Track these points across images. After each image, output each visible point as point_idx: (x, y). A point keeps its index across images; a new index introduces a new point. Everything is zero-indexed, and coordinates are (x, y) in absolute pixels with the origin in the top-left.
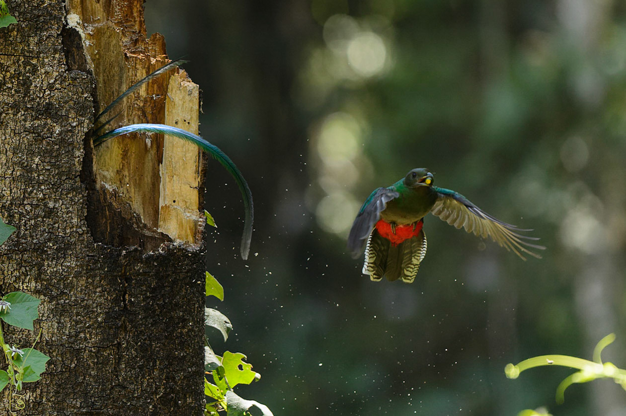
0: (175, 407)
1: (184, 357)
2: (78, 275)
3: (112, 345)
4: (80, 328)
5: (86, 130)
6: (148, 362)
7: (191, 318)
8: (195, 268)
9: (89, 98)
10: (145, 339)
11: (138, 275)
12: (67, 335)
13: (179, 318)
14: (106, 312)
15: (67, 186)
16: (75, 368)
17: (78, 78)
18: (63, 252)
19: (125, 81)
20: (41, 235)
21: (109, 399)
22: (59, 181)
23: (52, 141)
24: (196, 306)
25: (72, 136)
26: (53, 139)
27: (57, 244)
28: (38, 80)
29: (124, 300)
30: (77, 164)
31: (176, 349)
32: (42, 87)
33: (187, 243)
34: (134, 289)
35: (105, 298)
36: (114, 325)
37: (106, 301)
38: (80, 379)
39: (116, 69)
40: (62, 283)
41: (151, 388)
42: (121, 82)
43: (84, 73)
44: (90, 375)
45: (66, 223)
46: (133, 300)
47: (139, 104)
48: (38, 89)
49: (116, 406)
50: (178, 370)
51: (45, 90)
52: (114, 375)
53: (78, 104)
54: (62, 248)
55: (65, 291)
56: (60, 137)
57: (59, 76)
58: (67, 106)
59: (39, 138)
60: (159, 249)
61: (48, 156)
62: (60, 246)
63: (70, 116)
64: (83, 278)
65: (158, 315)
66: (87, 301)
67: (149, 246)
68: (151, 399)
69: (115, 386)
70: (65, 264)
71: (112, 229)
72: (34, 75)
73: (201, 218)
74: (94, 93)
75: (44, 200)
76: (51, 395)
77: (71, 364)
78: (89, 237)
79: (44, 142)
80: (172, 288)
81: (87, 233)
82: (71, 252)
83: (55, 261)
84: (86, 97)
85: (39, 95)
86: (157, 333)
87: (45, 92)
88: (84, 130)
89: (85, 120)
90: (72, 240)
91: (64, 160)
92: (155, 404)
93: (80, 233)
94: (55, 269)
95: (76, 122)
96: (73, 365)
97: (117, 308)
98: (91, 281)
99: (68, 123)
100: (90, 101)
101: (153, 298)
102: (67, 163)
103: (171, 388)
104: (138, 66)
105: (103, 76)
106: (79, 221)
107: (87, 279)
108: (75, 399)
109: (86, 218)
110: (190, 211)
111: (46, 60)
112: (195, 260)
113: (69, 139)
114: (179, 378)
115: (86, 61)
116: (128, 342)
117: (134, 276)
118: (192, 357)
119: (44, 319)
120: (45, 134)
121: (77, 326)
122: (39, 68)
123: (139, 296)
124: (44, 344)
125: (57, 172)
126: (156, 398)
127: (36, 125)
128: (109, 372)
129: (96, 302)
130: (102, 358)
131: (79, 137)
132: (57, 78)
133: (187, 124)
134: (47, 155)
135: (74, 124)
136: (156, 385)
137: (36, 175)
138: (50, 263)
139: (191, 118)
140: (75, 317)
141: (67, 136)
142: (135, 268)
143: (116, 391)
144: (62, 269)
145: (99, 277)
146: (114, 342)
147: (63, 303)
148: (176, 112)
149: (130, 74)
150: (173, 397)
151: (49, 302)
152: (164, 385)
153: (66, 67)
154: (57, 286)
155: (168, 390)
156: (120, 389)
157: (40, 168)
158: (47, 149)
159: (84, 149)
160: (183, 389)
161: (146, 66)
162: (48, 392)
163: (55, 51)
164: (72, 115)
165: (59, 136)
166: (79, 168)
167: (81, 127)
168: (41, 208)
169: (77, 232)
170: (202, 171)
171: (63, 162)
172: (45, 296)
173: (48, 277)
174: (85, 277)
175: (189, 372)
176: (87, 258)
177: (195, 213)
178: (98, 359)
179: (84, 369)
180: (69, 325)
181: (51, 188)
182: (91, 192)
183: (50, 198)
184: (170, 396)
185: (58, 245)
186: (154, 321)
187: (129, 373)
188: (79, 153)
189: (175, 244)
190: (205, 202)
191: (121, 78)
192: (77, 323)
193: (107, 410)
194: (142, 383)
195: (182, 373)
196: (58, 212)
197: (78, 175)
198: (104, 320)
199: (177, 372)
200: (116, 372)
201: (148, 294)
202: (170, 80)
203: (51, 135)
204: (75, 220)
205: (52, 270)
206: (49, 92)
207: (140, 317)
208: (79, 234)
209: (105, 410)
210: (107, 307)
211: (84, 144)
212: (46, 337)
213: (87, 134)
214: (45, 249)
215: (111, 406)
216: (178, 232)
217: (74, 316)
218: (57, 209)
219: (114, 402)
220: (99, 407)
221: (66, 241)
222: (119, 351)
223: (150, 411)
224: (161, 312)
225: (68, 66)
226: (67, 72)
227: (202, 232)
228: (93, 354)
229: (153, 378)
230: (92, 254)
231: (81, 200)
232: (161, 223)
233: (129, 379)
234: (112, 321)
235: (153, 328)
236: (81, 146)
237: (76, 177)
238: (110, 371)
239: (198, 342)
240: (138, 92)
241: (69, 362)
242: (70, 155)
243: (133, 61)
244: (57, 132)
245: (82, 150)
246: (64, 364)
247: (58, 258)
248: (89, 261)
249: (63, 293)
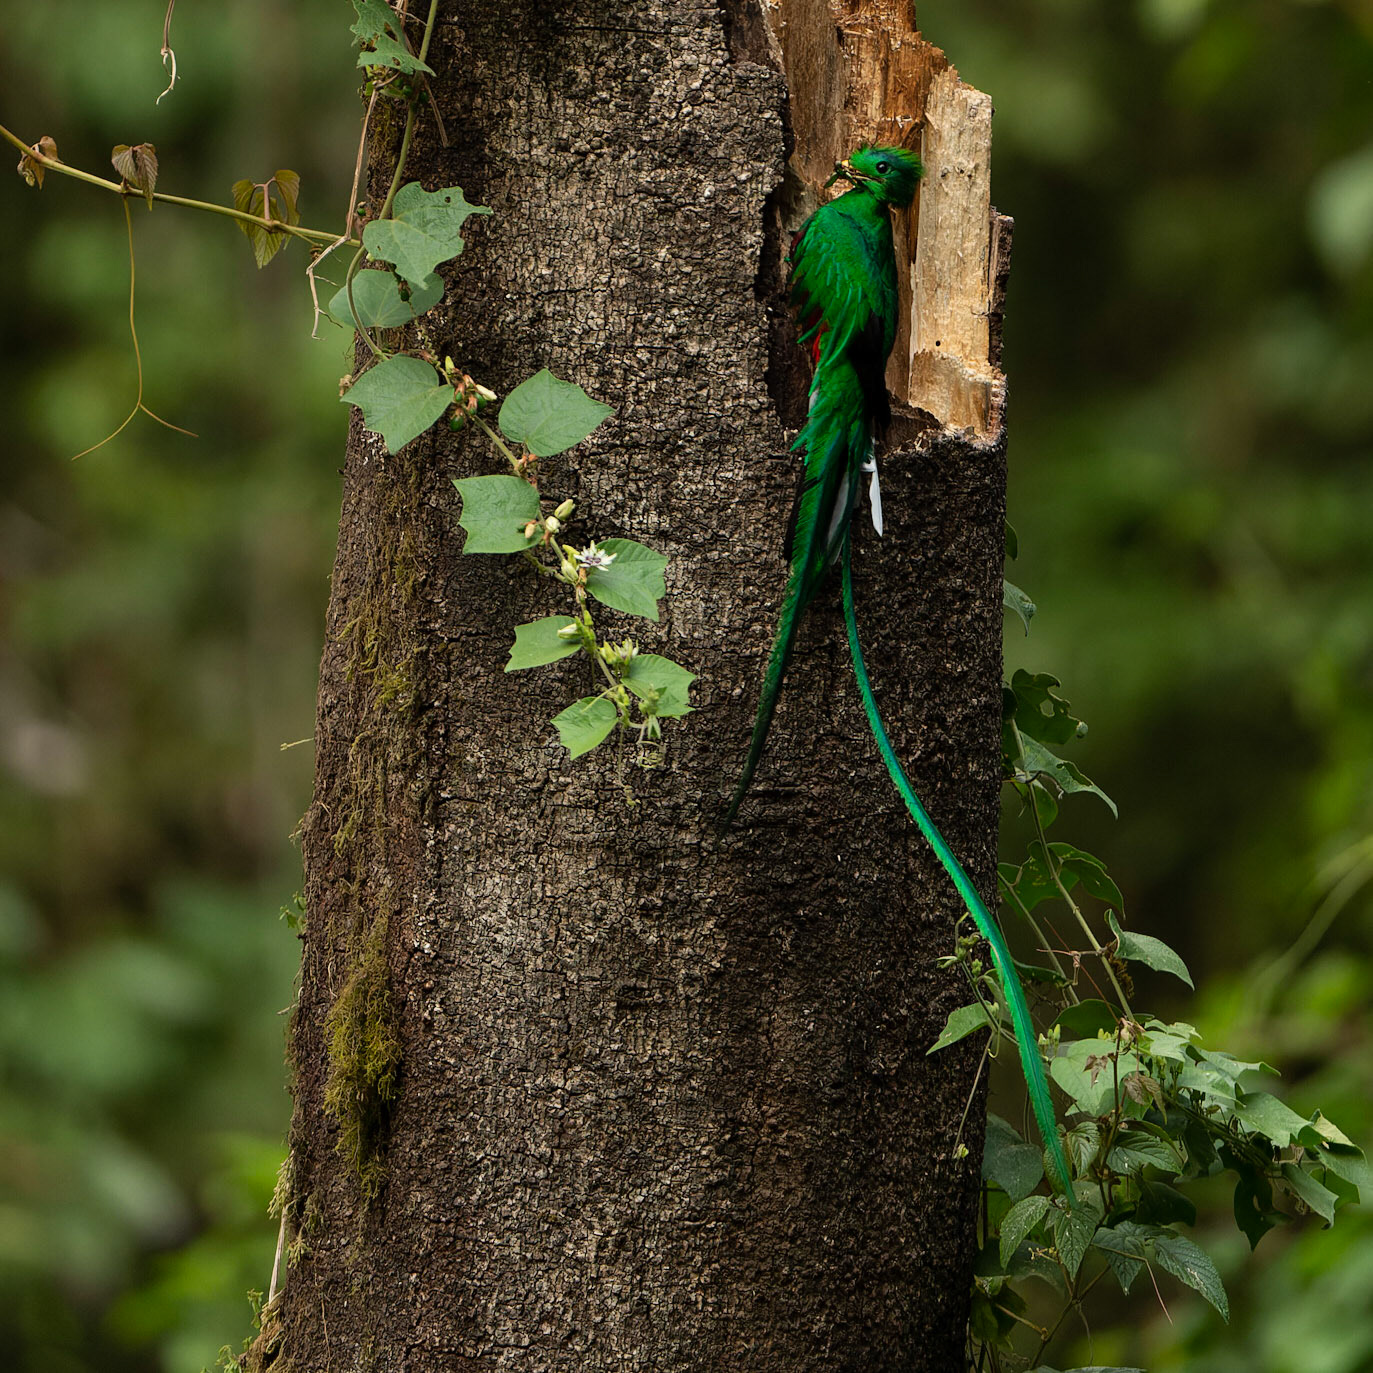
0: (945, 780)
1: (964, 674)
2: (747, 501)
3: (819, 648)
4: (753, 611)
5: (767, 189)
6: (892, 685)
7: (978, 592)
8: (987, 486)
9: (775, 120)
10: (886, 637)
12: (725, 627)
13: (955, 591)
15: (728, 307)
16: (740, 696)
17: (752, 79)
18: (716, 450)
19: (837, 87)
20: (673, 413)
21: (812, 763)
22: (709, 298)
23: (696, 213)
24: (989, 565)
25: (737, 203)
26: (698, 209)
27: (705, 431)
28: (666, 82)
30: (748, 262)
31: (948, 657)
32: (675, 97)
33: (970, 431)
36: (823, 605)
39: (821, 60)
40: (714, 516)
41: (898, 741)
42: (830, 89)
43: (765, 67)
45: (723, 387)
46: (862, 552)
47: (866, 136)
48: (666, 101)
49: (826, 778)
50: (950, 702)
51: (680, 103)
52: (823, 712)
53: (751, 133)
54: (715, 441)
55: (722, 532)
56: (712, 205)
57: (712, 74)
58: (727, 138)
59: (669, 205)
60: (915, 443)
61: (688, 246)
62: (711, 437)
63: (734, 159)
64: (761, 505)
65: (912, 585)
66: (768, 553)
67: (895, 438)
69: (824, 735)
70: (722, 474)
72: (658, 71)
73: (995, 378)
74: (784, 114)
75: (678, 338)
76: (691, 754)
77: (733, 690)
78: (772, 416)
79: (679, 214)
80: (941, 526)
81: (768, 409)
82: (735, 450)
83: (701, 468)
84: (768, 120)
85: (667, 115)
86: (910, 623)
87: (681, 108)
88: (764, 189)
89: (764, 168)
90: (737, 423)
91: (722, 252)
93: (754, 408)
94: (700, 487)
95: (748, 171)
96: (738, 691)
98: (777, 512)
99: (729, 174)
100: (776, 127)
101: (902, 549)
102: (727, 259)
103: (937, 741)
104: (863, 55)
105: (795, 75)
106: (752, 383)
107: (768, 508)
109: (767, 378)
110: (973, 363)
111: (684, 41)
112: (987, 467)
113: (731, 209)
114: (953, 719)
115: (767, 41)
118: (981, 675)
119: (675, 592)
120: (680, 197)
121: (746, 607)
122: (668, 57)
123: (876, 543)
124: (676, 646)
125: (705, 278)
126: (908, 761)
127: (662, 179)
128: (813, 706)
130: (798, 676)
131: (753, 207)
132: (708, 77)
133: (967, 179)
134: (684, 243)
135: (743, 177)
136: (907, 733)
137: (660, 285)
138: (691, 473)
139: (976, 168)
140: (742, 589)
141: (727, 202)
143: (827, 747)
144: (715, 485)
146: (823, 641)
147: (716, 558)
148: (942, 154)
149: (847, 72)
150: (940, 760)
151: (687, 556)
152: (923, 734)
153: (726, 54)
154: (706, 521)
155: (932, 744)
156: (834, 742)
157: (669, 270)
158: (684, 231)
159: (764, 229)
160: (960, 745)
161: (881, 56)
162: (684, 750)
163: (704, 21)
165: (710, 203)
166: (752, 270)
167: (758, 182)
168: (671, 357)
169: (746, 406)
170: (997, 278)
171: (719, 256)
172: (678, 542)
173: (685, 502)
174: (763, 503)
175: (974, 707)
176: (768, 463)
177: (983, 369)
178: (789, 679)
180: (730, 606)
181: (693, 312)
182: (776, 321)
183: (691, 334)
184: (936, 758)
185: (706, 434)
186: (904, 597)
187: (854, 707)
188: (753, 238)
189: (947, 433)
190: (1002, 345)
191: (830, 80)
192: (746, 600)
193: (808, 786)
195: (959, 710)
196: (707, 363)
197: (751, 286)
199: (948, 706)
200: (827, 705)
201: (893, 539)
202: (931, 85)
203: (694, 199)
204: (743, 383)
205: (694, 487)
206: (689, 108)
207: (877, 588)
208: (752, 411)
209: (803, 787)
211: (764, 220)
212: (681, 632)
213: (769, 198)
214: (680, 442)
215: (815, 779)
216: (950, 407)
217: (739, 586)
218: (704, 356)
219: (823, 770)
220: (792, 780)
221: (725, 427)
222: (833, 661)
224: (918, 578)
225: (730, 52)
226: (728, 65)
227: (1001, 409)
229: (902, 720)
230: (780, 455)
231: (757, 339)
232: (913, 389)
233: (853, 722)
235: (902, 613)
236: (757, 222)
237: (746, 290)
238: (815, 704)
239: (992, 643)
240: (864, 109)
241: (729, 685)
242: (733, 243)
243: (853, 43)
244: (707, 193)
245: (758, 233)
246: (719, 688)
247: (707, 463)
248: (773, 468)
249: (716, 538)
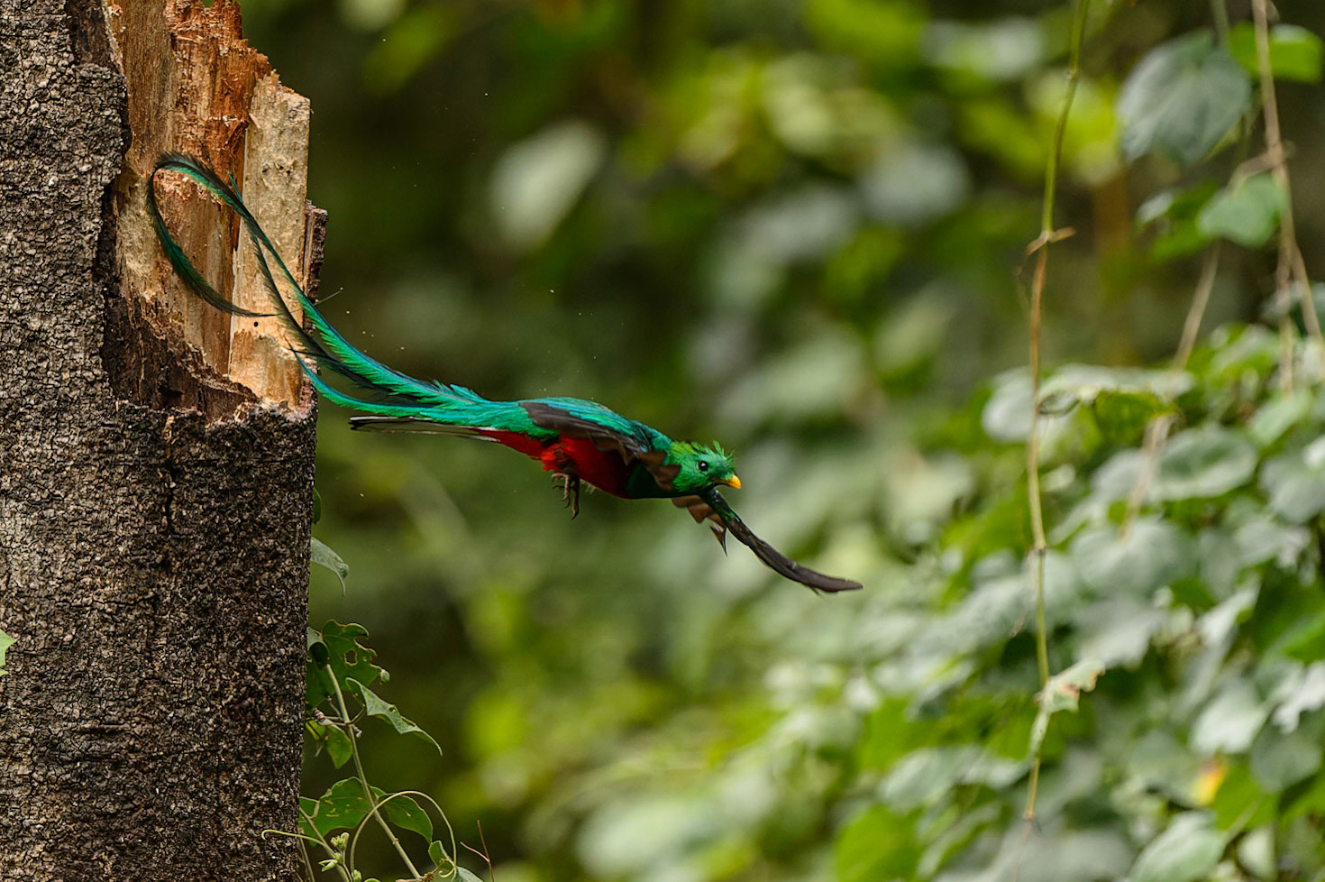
0: (254, 722)
1: (274, 626)
2: (81, 464)
3: (143, 599)
4: (84, 565)
5: (106, 180)
6: (209, 635)
7: (288, 552)
8: (299, 456)
9: (114, 117)
10: (205, 591)
11: (195, 466)
12: (59, 579)
13: (267, 551)
14: (135, 536)
15: (68, 287)
16: (71, 642)
17: (95, 79)
18: (54, 417)
19: (170, 88)
20: (15, 383)
21: (135, 704)
22: (51, 278)
23: (41, 201)
24: (299, 527)
25: (78, 192)
26: (42, 197)
27: (44, 399)
28: (16, 80)
29: (168, 514)
30: (86, 246)
31: (259, 611)
32: (24, 95)
33: (284, 405)
34: (188, 491)
35: (133, 507)
36: (148, 560)
37: (135, 513)
38: (81, 665)
39: (156, 64)
40: (51, 477)
41: (213, 686)
42: (164, 89)
43: (106, 69)
44: (100, 657)
45: (62, 360)
46: (184, 514)
47: (195, 133)
48: (16, 98)
49: (147, 718)
50: (261, 652)
51: (29, 100)
52: (145, 658)
53: (92, 129)
54: (53, 409)
55: (58, 492)
56: (56, 194)
57: (58, 74)
58: (70, 132)
59: (16, 193)
60: (234, 415)
61: (32, 230)
62: (49, 405)
63: (76, 152)
64: (93, 468)
65: (229, 544)
66: (99, 512)
67: (216, 410)
68: (212, 706)
69: (147, 679)
70: (59, 439)
71: (149, 374)
72: (9, 70)
74: (122, 113)
75: (21, 314)
76: (25, 693)
77: (64, 636)
78: (106, 388)
79: (25, 201)
80: (256, 492)
81: (102, 381)
82: (71, 417)
83: (40, 433)
84: (108, 116)
85: (16, 110)
86: (226, 578)
87: (29, 104)
88: (103, 180)
89: (104, 161)
90: (74, 393)
91: (63, 237)
92: (218, 716)
93: (89, 380)
94: (39, 450)
95: (89, 163)
96: (69, 637)
97: (155, 528)
98: (108, 474)
99: (71, 165)
100: (115, 124)
101: (221, 511)
102: (68, 243)
103: (249, 686)
104: (194, 60)
105: (132, 77)
106: (88, 357)
107: (100, 471)
108: (70, 702)
109: (101, 352)
111: (33, 43)
112: (299, 438)
113: (72, 197)
114: (263, 667)
115: (108, 46)
116: (174, 595)
117: (189, 467)
118: (288, 627)
119: (14, 545)
120: (26, 185)
121: (78, 561)
122: (19, 58)
123: (197, 505)
124: (13, 594)
125: (47, 260)
126: (221, 704)
127: (11, 169)
128: (136, 653)
129: (116, 515)
130: (123, 624)
131: (92, 195)
132: (54, 77)
133: (286, 174)
134: (29, 228)
135: (84, 168)
136: (221, 679)
137: (7, 265)
138: (30, 438)
139: (294, 164)
140: (74, 544)
141: (69, 191)
142: (192, 450)
143: (148, 690)
144: (52, 449)
145: (122, 468)
146: (147, 594)
147: (52, 515)
148: (264, 152)
149: (179, 75)
150: (251, 703)
151: (26, 513)
152: (235, 680)
153: (72, 56)
154: (43, 482)
155: (244, 689)
156: (155, 685)
157: (14, 252)
158: (29, 216)
159: (101, 216)
160: (269, 690)
161: (210, 60)
162: (19, 690)
163: (52, 26)
164: (81, 150)
165: (53, 191)
166: (90, 254)
167: (97, 174)
168: (14, 331)
169: (82, 378)
170: (311, 266)
171: (60, 241)
172: (18, 500)
173: (25, 464)
174: (95, 466)
175: (281, 656)
176: (101, 430)
178: (116, 627)
179: (90, 645)
180: (63, 560)
181: (36, 291)
182: (110, 301)
183: (33, 311)
184: (246, 702)
185: (45, 403)
186: (221, 555)
187: (174, 654)
188: (92, 225)
189: (263, 406)
191: (164, 81)
192: (78, 555)
193: (130, 725)
194: (197, 675)
195: (268, 659)
196: (47, 338)
197: (88, 268)
198: (130, 550)
199: (259, 654)
200: (149, 652)
201: (213, 502)
202: (255, 89)
203: (39, 188)
204: (79, 357)
205: (33, 451)
206: (36, 105)
207: (197, 546)
208: (88, 383)
209: (126, 725)
210: (136, 525)
211: (103, 208)
212: (17, 581)
213: (108, 188)
214: (21, 410)
215: (137, 719)
216: (267, 383)
217: (72, 542)
218: (45, 331)
219: (144, 710)
220: (116, 718)
221: (62, 396)
222: (156, 612)
223: (210, 729)
224: (234, 538)
225: (75, 55)
226: (73, 66)
228: (106, 616)
229: (216, 666)
230: (112, 423)
231: (93, 317)
232: (233, 365)
233: (172, 667)
234: (145, 554)
235: (219, 569)
236: (96, 210)
237: (84, 272)
238: (138, 650)
239: (299, 598)
240: (194, 109)
241: (61, 632)
242: (74, 229)
243: (185, 48)
244: (51, 183)
245: (96, 220)
246: (52, 633)
247: (45, 429)
248: (106, 435)
249: (52, 498)
